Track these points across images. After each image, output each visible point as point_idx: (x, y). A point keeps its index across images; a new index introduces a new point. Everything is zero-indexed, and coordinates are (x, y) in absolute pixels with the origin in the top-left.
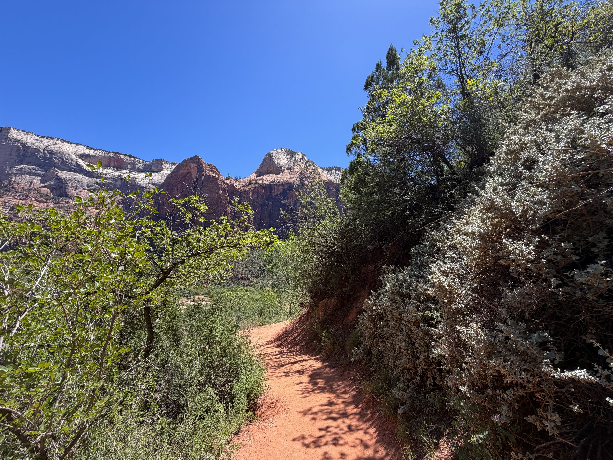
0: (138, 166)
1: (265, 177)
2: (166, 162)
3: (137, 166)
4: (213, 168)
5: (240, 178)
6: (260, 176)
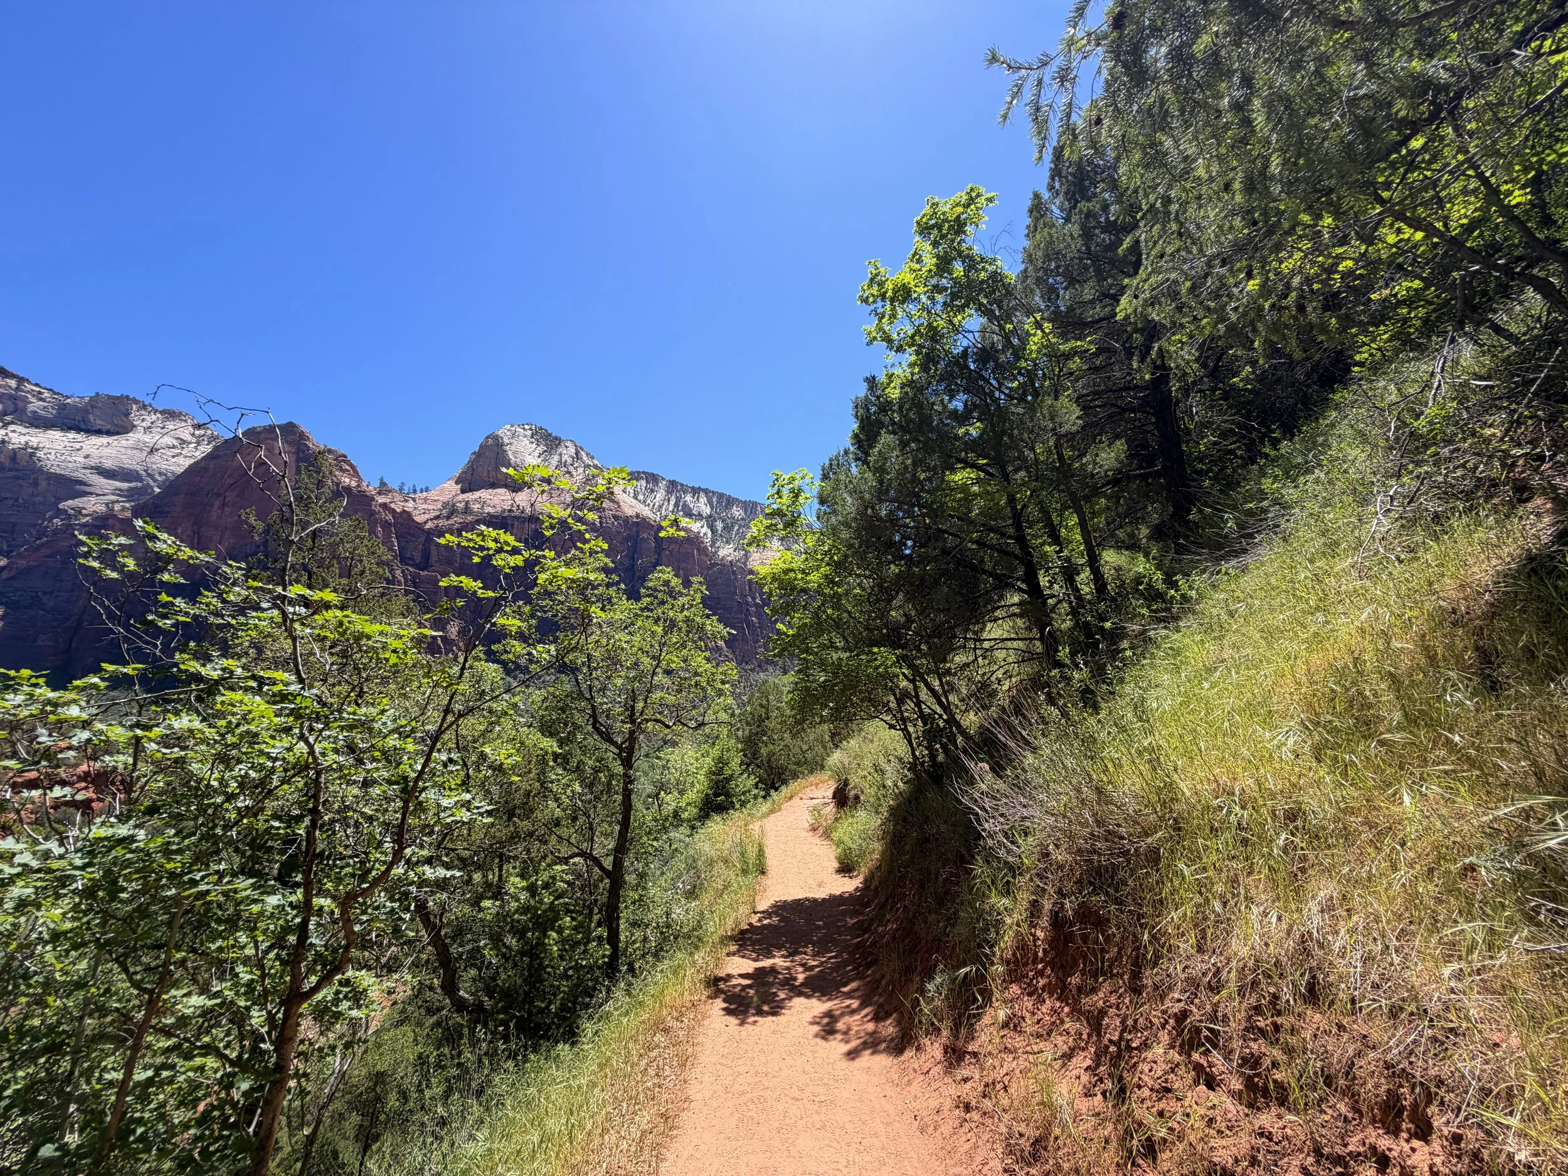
0: (35, 405)
1: (484, 494)
2: (144, 407)
3: (31, 408)
4: (341, 459)
5: (415, 491)
6: (471, 490)
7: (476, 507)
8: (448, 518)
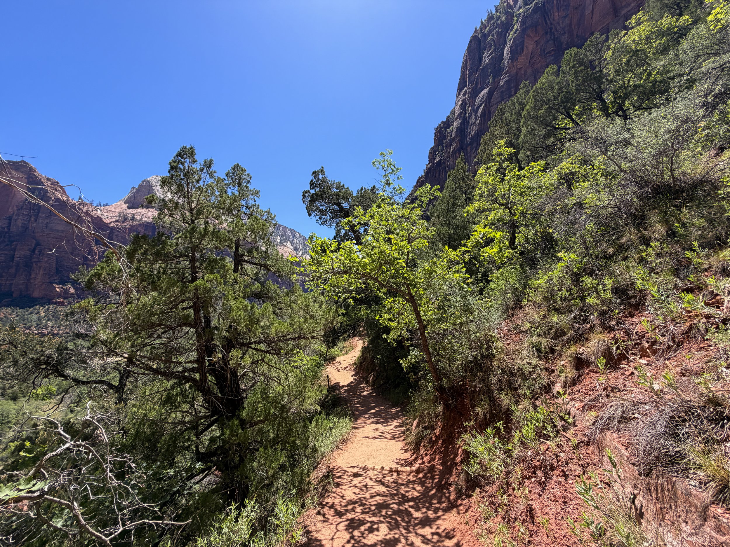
1: (142, 211)
6: (133, 208)
7: (138, 217)
8: (123, 222)
